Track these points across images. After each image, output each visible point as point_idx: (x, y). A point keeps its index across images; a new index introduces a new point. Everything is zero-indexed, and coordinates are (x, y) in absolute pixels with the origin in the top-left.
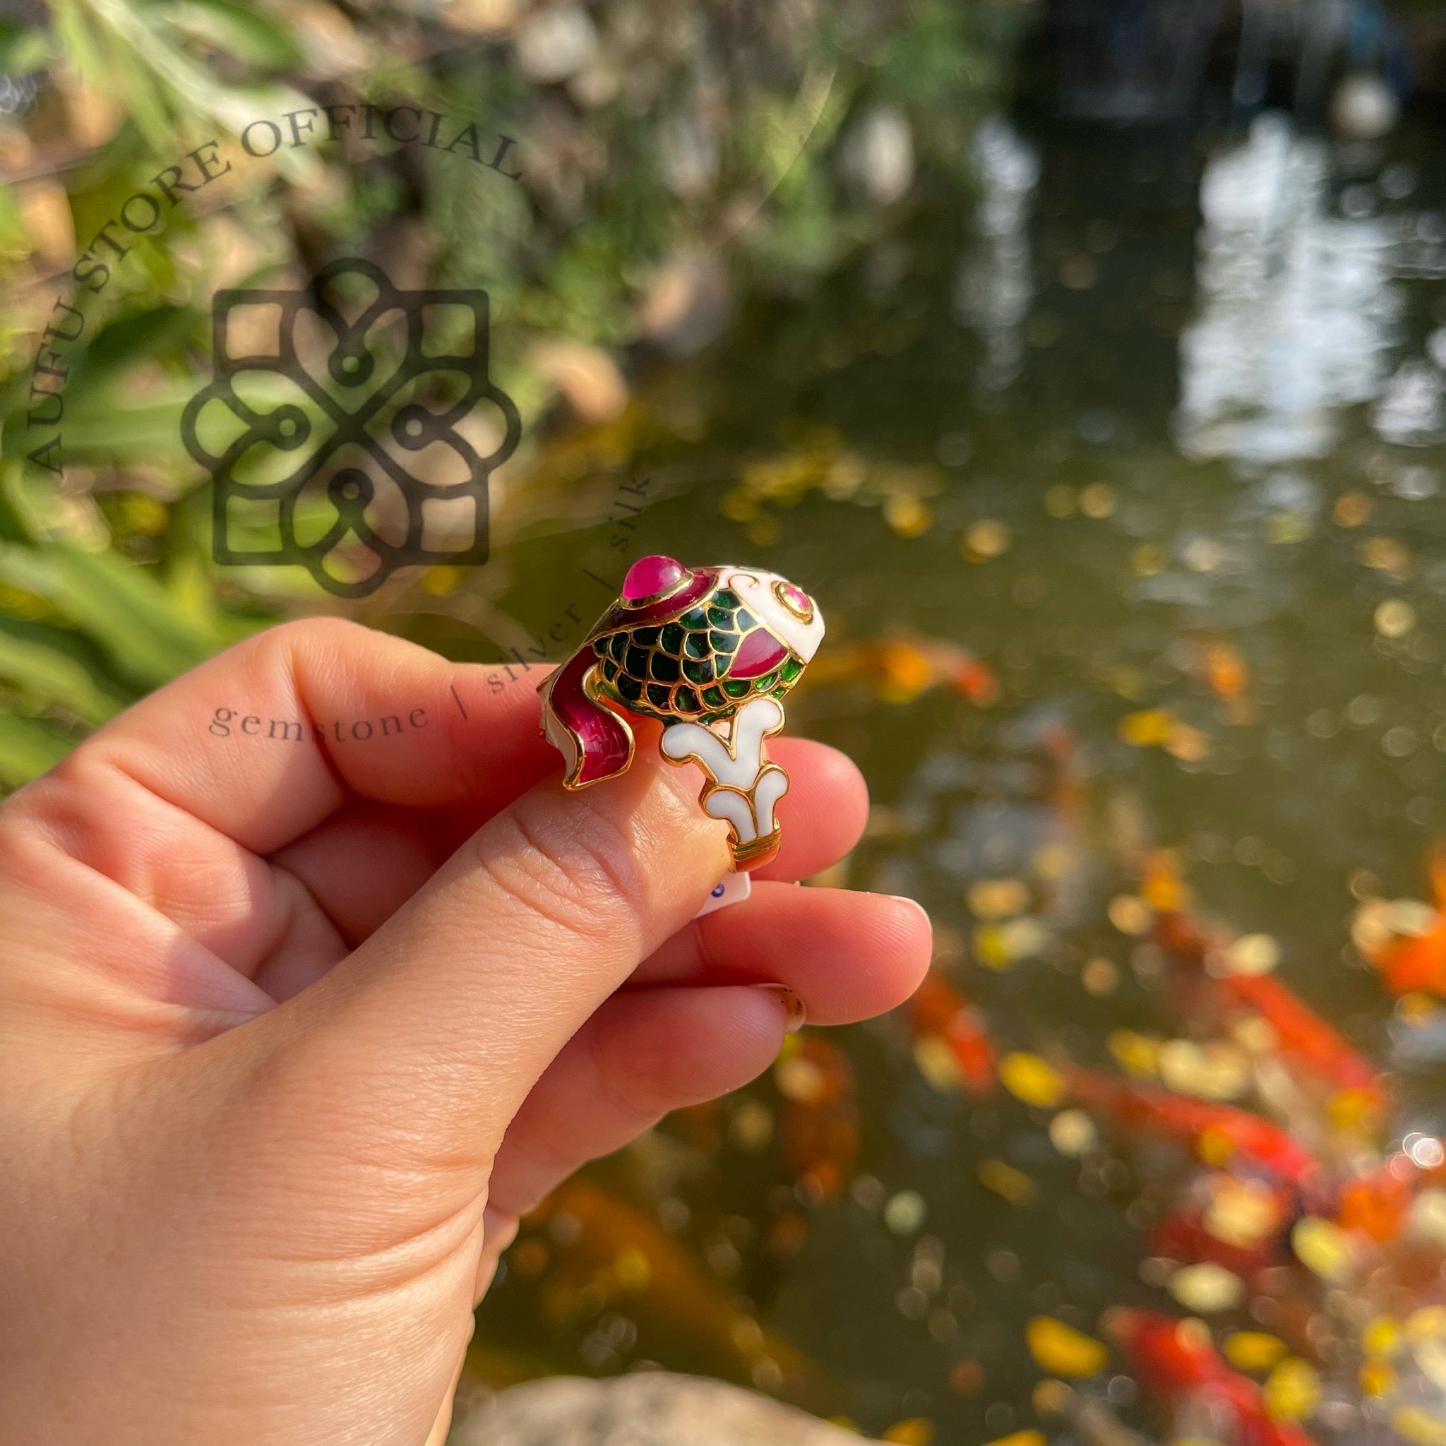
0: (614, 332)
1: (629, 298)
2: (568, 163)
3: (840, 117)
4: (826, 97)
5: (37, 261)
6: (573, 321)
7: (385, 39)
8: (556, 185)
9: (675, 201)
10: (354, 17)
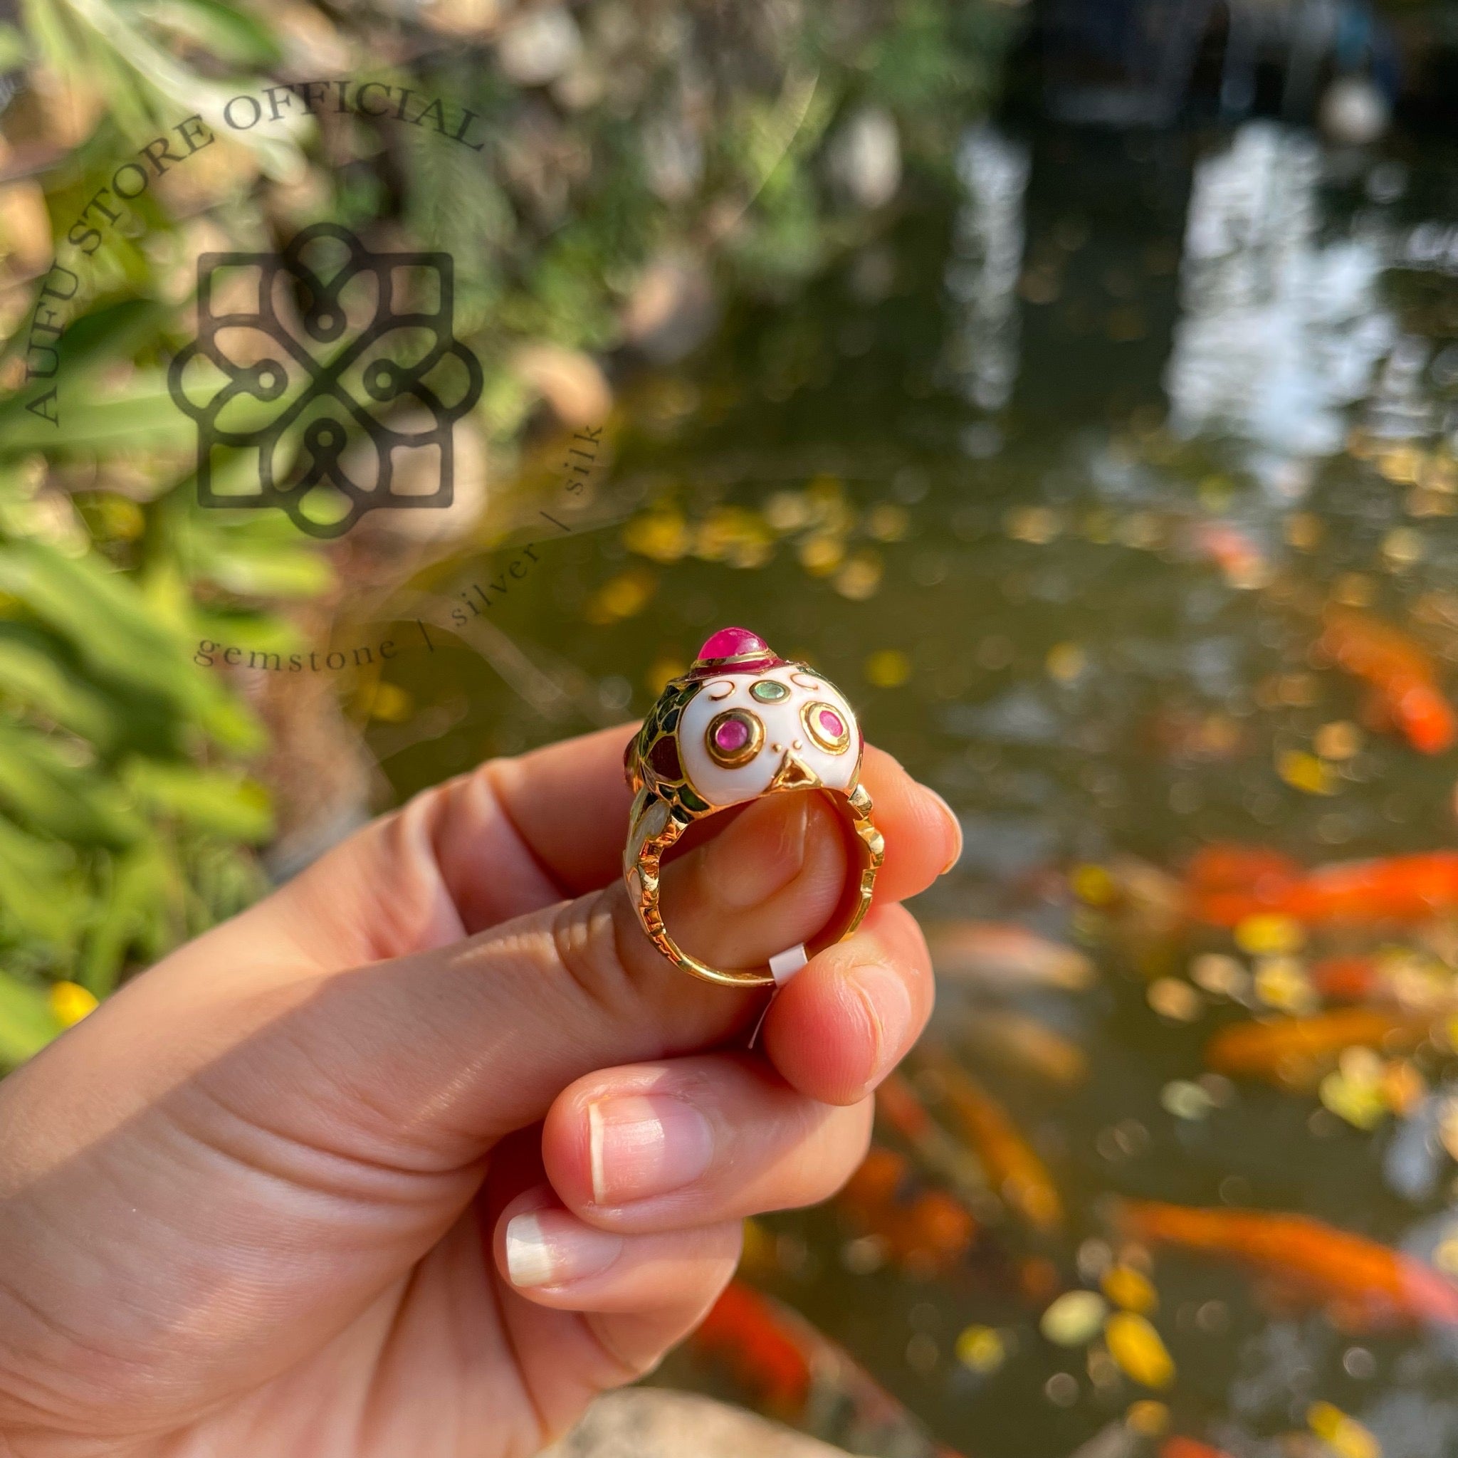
0: (597, 338)
1: (613, 303)
2: (551, 168)
3: (826, 121)
4: (810, 100)
5: (14, 263)
6: (555, 325)
7: (365, 41)
8: (538, 188)
9: (660, 205)
10: (337, 19)
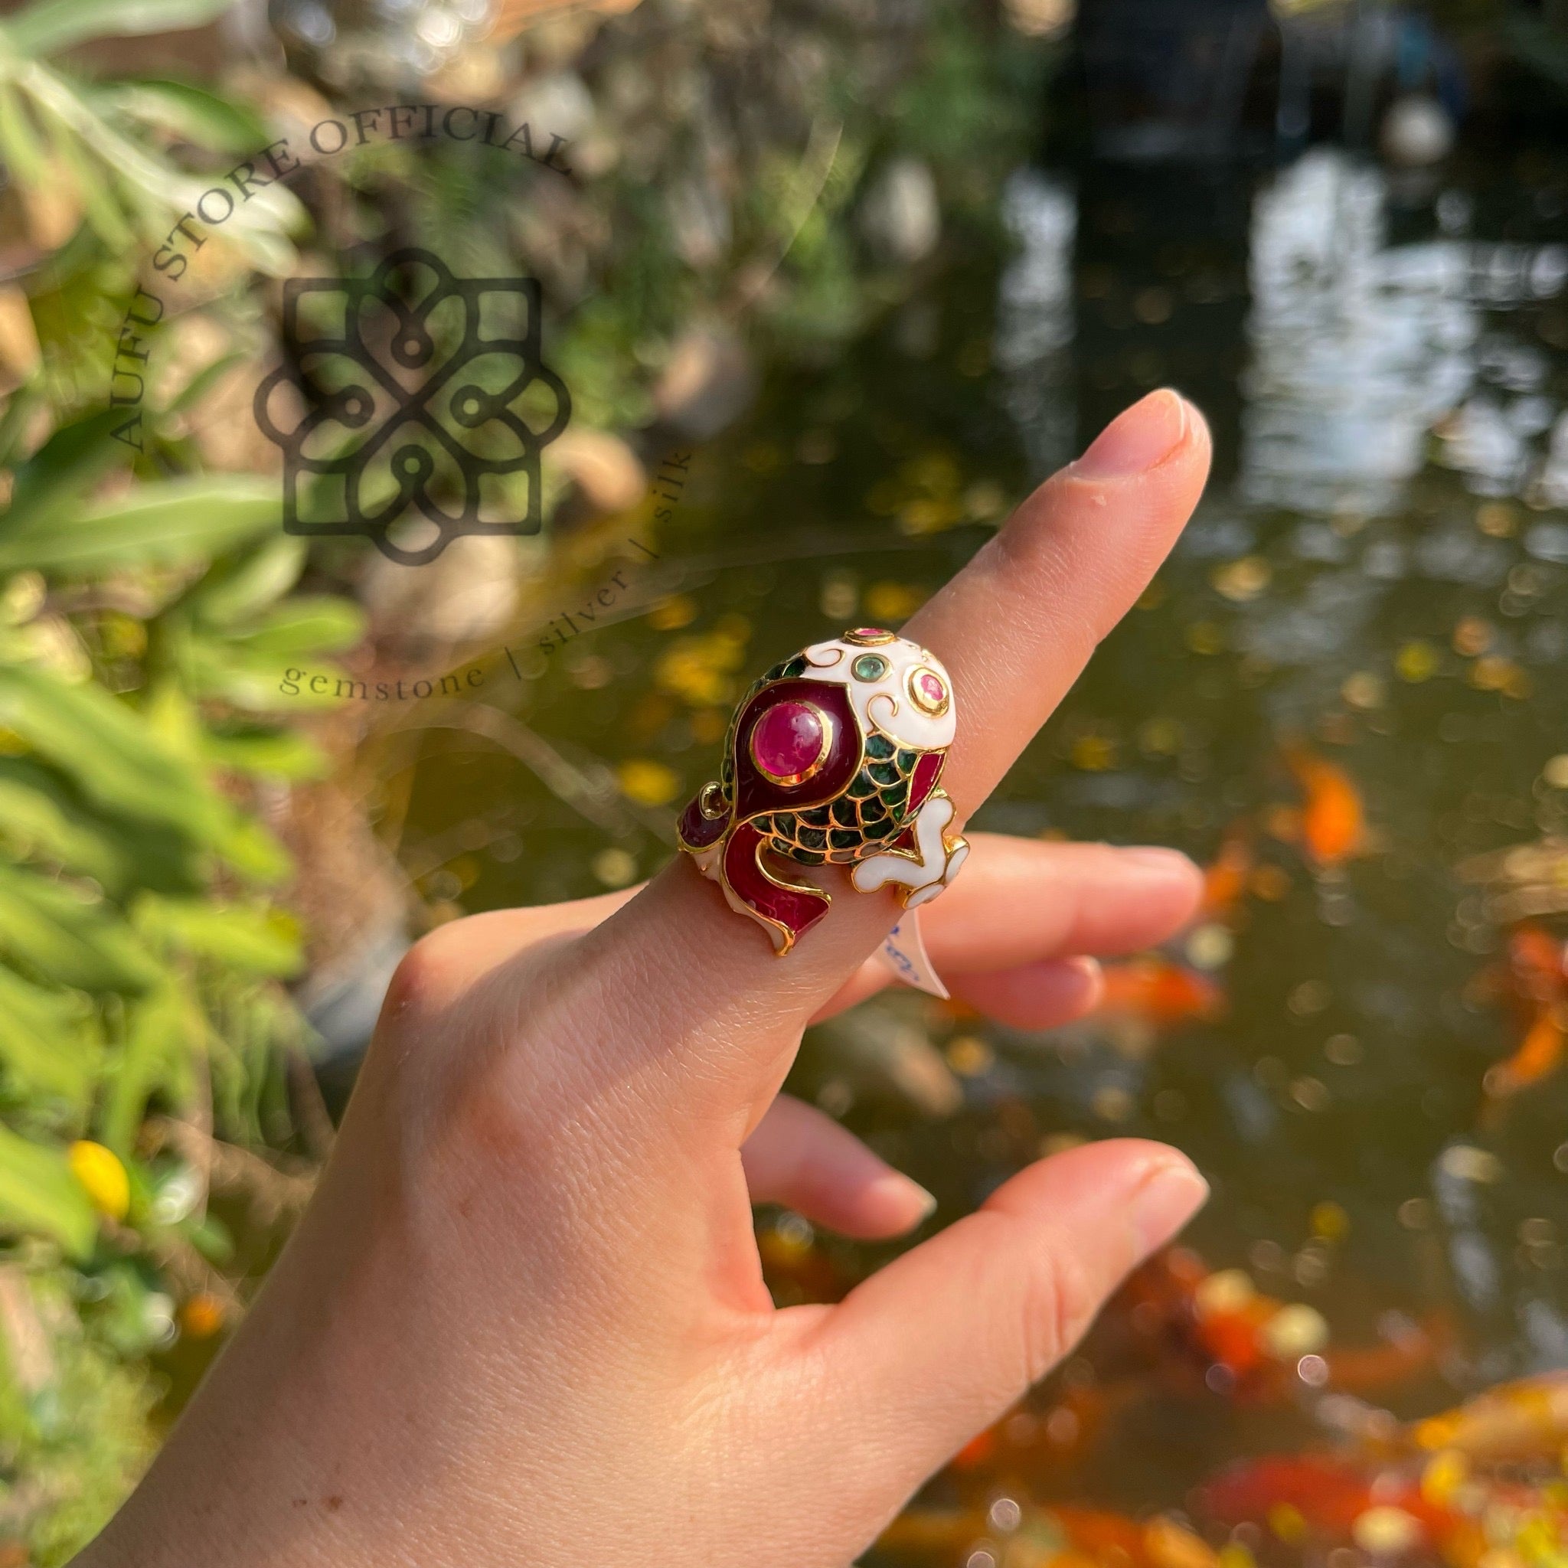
0: (628, 415)
1: (644, 379)
2: (569, 238)
3: (858, 173)
6: (583, 405)
8: (558, 262)
9: (687, 271)
10: (332, 96)
